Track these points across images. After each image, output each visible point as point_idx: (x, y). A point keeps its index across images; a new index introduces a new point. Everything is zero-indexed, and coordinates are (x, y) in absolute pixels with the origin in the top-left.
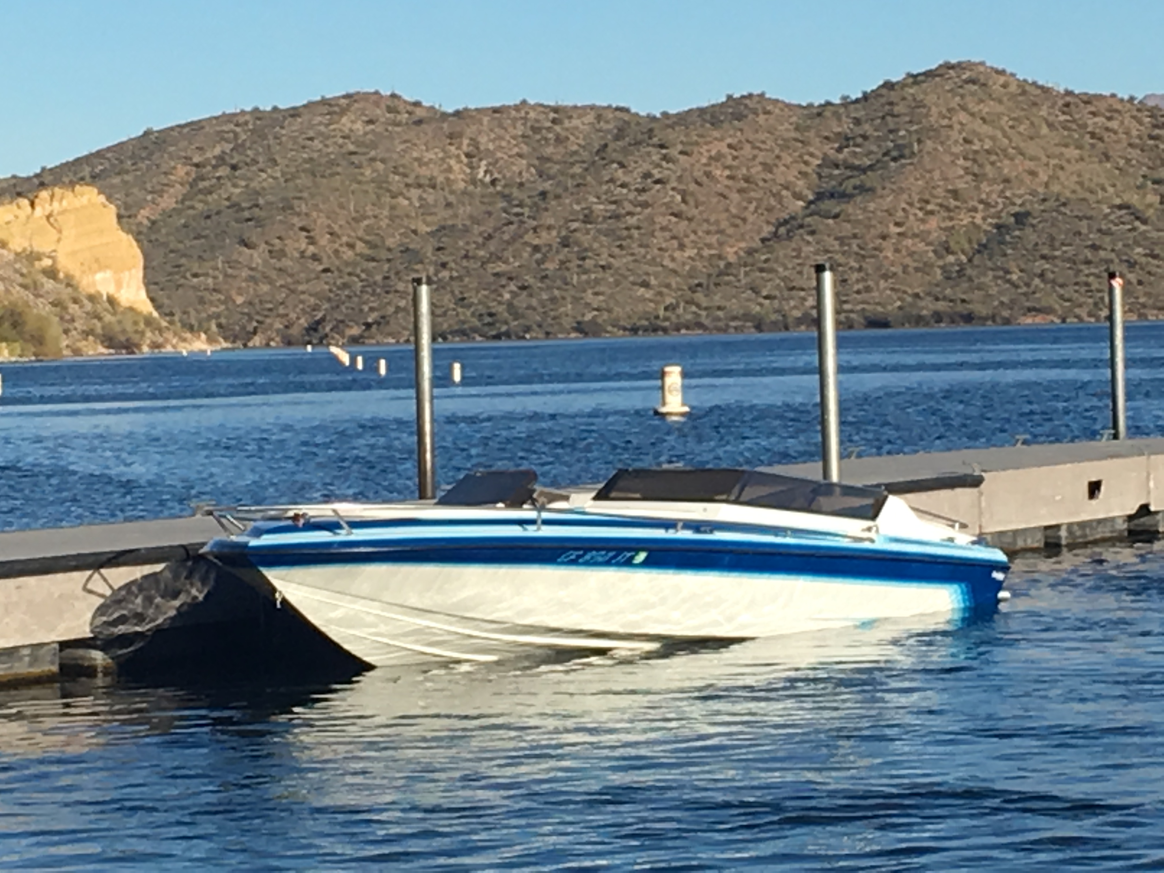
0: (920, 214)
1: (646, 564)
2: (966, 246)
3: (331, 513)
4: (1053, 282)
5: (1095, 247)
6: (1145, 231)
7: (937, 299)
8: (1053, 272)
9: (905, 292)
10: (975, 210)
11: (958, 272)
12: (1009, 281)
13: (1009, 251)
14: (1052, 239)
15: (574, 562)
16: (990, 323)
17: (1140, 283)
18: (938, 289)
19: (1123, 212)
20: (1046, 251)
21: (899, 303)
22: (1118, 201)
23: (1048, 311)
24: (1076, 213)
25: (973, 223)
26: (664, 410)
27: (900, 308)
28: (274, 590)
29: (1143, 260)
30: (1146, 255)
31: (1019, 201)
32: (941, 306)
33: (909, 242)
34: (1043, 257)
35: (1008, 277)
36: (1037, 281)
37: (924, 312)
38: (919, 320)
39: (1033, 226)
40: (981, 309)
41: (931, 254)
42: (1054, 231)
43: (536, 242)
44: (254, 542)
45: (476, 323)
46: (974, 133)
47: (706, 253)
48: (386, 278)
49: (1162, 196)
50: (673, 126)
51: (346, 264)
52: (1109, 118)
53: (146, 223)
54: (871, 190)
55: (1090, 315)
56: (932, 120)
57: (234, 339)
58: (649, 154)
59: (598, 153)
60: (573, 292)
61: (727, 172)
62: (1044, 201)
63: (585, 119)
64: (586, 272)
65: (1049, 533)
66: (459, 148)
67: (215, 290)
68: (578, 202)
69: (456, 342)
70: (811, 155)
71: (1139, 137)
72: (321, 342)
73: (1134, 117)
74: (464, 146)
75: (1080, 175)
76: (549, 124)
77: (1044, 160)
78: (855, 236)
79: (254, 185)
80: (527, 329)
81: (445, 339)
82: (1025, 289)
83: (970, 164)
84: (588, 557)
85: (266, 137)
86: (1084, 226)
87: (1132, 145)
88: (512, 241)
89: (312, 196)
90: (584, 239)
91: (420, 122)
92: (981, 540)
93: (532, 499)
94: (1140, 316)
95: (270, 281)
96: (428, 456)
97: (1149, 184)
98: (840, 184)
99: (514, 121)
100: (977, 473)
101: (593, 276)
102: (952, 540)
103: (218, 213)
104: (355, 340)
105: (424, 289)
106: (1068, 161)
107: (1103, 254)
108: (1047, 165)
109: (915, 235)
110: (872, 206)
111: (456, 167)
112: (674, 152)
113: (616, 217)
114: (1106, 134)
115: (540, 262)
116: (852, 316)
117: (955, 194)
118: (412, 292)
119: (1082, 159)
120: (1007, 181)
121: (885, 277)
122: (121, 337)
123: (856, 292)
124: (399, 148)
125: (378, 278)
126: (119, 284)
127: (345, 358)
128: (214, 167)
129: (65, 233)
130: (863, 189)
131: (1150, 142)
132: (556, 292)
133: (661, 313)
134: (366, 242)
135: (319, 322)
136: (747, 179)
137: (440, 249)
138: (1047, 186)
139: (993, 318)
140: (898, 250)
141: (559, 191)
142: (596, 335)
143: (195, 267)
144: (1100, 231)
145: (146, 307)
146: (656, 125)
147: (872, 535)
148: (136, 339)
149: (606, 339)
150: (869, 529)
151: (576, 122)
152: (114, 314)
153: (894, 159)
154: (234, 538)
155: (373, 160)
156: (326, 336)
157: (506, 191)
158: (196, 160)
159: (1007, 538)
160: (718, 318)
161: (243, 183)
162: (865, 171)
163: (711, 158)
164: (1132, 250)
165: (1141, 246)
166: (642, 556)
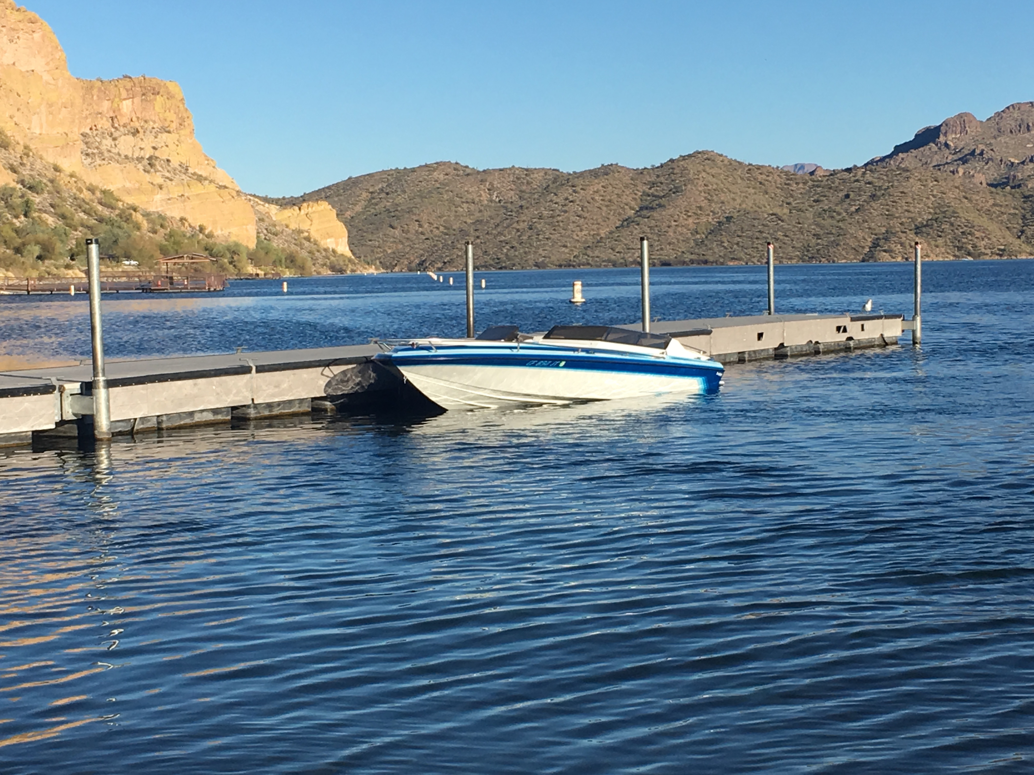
0: (685, 217)
1: (565, 366)
2: (705, 232)
3: (428, 343)
4: (742, 247)
5: (760, 232)
6: (783, 225)
7: (692, 254)
8: (742, 242)
9: (678, 251)
10: (708, 215)
11: (701, 242)
12: (723, 246)
13: (724, 233)
14: (742, 228)
15: (534, 365)
16: (715, 264)
17: (780, 247)
18: (692, 250)
19: (773, 217)
20: (740, 234)
21: (675, 256)
22: (771, 212)
23: (740, 259)
24: (753, 217)
25: (708, 221)
26: (573, 300)
27: (676, 258)
28: (403, 376)
30: (783, 236)
31: (728, 212)
32: (693, 257)
33: (679, 229)
34: (738, 236)
35: (723, 244)
36: (735, 246)
37: (687, 260)
38: (684, 263)
39: (734, 222)
40: (711, 259)
41: (689, 234)
42: (743, 225)
43: (518, 227)
44: (395, 355)
45: (492, 262)
46: (709, 182)
47: (592, 233)
48: (452, 242)
49: (790, 210)
50: (578, 178)
51: (435, 236)
52: (768, 176)
53: (349, 217)
54: (664, 206)
55: (758, 261)
56: (691, 176)
57: (387, 268)
58: (567, 189)
59: (545, 189)
60: (534, 249)
61: (601, 198)
62: (739, 211)
63: (540, 174)
64: (540, 241)
65: (740, 355)
66: (485, 186)
67: (379, 247)
68: (536, 210)
69: (483, 270)
70: (638, 190)
71: (781, 184)
72: (424, 270)
73: (778, 175)
74: (487, 185)
75: (754, 200)
76: (524, 176)
77: (739, 193)
78: (656, 226)
79: (396, 201)
80: (514, 265)
81: (478, 269)
82: (730, 250)
83: (707, 195)
84: (539, 363)
85: (401, 181)
86: (756, 223)
87: (777, 188)
88: (508, 227)
89: (421, 207)
90: (538, 226)
91: (468, 175)
92: (712, 358)
93: (516, 338)
94: (780, 262)
95: (403, 244)
96: (471, 319)
97: (785, 205)
98: (650, 203)
99: (509, 174)
100: (709, 329)
101: (542, 242)
102: (699, 358)
103: (380, 214)
104: (440, 269)
105: (470, 246)
106: (750, 194)
107: (764, 235)
108: (740, 196)
109: (683, 226)
110: (664, 213)
111: (483, 194)
112: (578, 189)
113: (552, 217)
114: (766, 183)
115: (519, 236)
116: (656, 261)
117: (700, 208)
118: (464, 248)
119: (755, 193)
120: (723, 203)
121: (670, 244)
122: (338, 267)
123: (657, 250)
124: (459, 186)
125: (450, 242)
126: (337, 244)
127: (435, 277)
128: (379, 193)
129: (314, 221)
130: (660, 206)
131: (785, 186)
132: (527, 249)
133: (572, 258)
134: (444, 226)
135: (424, 261)
136: (610, 201)
137: (476, 230)
138: (740, 205)
139: (716, 262)
140: (675, 232)
141: (528, 205)
142: (544, 268)
143: (370, 237)
144: (763, 225)
145: (349, 254)
146: (570, 177)
147: (664, 356)
148: (344, 268)
149: (548, 270)
150: (663, 353)
151: (536, 175)
152: (335, 257)
153: (674, 193)
154: (386, 353)
155: (447, 191)
156: (427, 267)
157: (505, 205)
158: (371, 190)
159: (722, 357)
160: (596, 261)
161: (391, 201)
162: (661, 198)
163: (594, 192)
164: (777, 233)
165: (781, 231)
166: (563, 364)
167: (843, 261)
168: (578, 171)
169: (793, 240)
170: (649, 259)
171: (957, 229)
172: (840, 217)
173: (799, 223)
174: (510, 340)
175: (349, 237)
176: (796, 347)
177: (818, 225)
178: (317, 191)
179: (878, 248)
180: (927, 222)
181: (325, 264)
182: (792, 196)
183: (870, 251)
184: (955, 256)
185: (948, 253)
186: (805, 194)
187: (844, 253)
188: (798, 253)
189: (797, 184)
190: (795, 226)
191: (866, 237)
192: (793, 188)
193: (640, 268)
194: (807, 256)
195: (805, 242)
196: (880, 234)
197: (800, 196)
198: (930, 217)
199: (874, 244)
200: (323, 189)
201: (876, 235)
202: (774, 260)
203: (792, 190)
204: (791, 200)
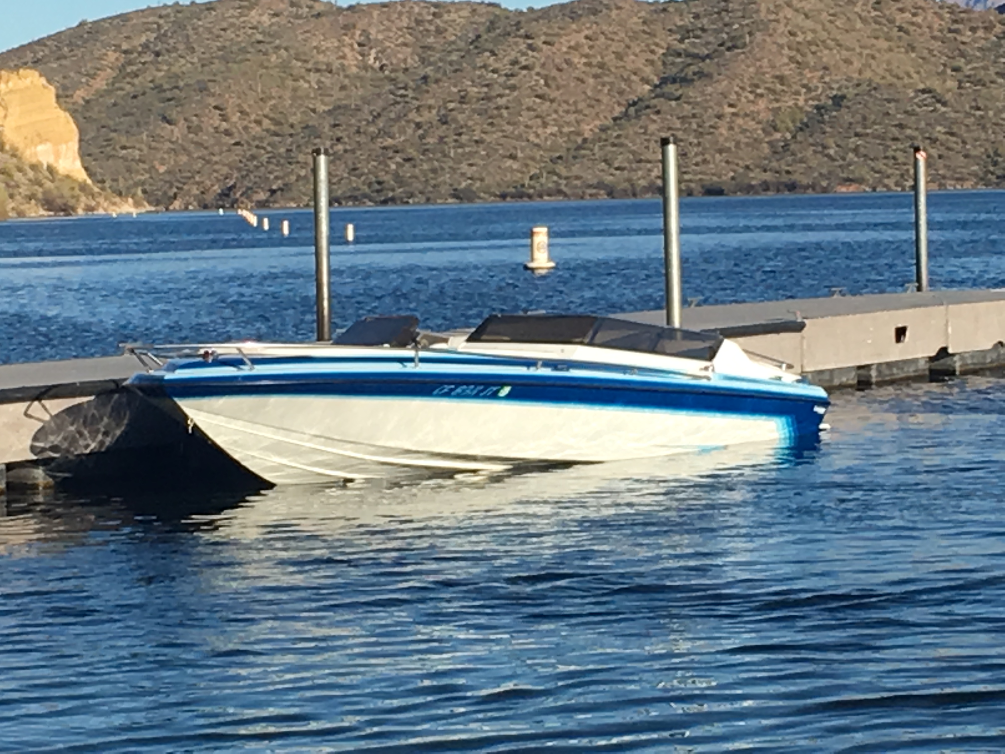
0: (751, 97)
1: (510, 397)
2: (791, 125)
3: (236, 352)
4: (865, 156)
5: (901, 126)
6: (945, 113)
7: (765, 171)
8: (865, 147)
9: (737, 165)
10: (798, 93)
11: (783, 147)
12: (828, 156)
13: (828, 129)
14: (865, 118)
15: (448, 395)
16: (810, 191)
17: (940, 157)
18: (766, 162)
19: (926, 95)
20: (859, 130)
21: (732, 174)
22: (921, 86)
23: (860, 181)
24: (886, 96)
25: (796, 105)
26: (531, 265)
27: (733, 178)
28: (186, 417)
29: (943, 137)
30: (946, 133)
31: (835, 86)
32: (768, 176)
33: (740, 121)
34: (857, 135)
35: (826, 152)
36: (851, 155)
37: (754, 182)
38: (749, 189)
39: (848, 107)
40: (805, 181)
41: (760, 132)
42: (867, 113)
43: (418, 119)
44: (169, 376)
45: (366, 189)
46: (797, 26)
47: (566, 130)
48: (289, 151)
49: (960, 82)
50: (536, 20)
51: (254, 138)
52: (914, 15)
53: (82, 102)
54: (709, 76)
55: (897, 184)
56: (763, 15)
57: (157, 203)
58: (516, 44)
59: (471, 43)
60: (451, 163)
61: (584, 60)
62: (858, 85)
63: (462, 13)
64: (462, 146)
65: (862, 372)
66: (352, 38)
67: (140, 161)
68: (455, 86)
69: (349, 207)
70: (657, 45)
71: (941, 31)
72: (232, 206)
73: (935, 13)
74: (357, 37)
75: (889, 63)
76: (430, 17)
77: (858, 50)
78: (694, 116)
79: (175, 69)
80: (412, 195)
81: (340, 204)
82: (841, 162)
83: (793, 53)
84: (459, 390)
85: (184, 28)
86: (892, 108)
87: (934, 38)
88: (398, 118)
89: (225, 79)
90: (460, 117)
91: (319, 15)
92: (804, 379)
93: (414, 340)
94: (940, 185)
95: (189, 154)
96: (326, 304)
97: (949, 71)
98: (682, 70)
99: (400, 14)
100: (799, 320)
101: (467, 150)
102: (779, 378)
103: (144, 94)
104: (262, 205)
105: (322, 159)
106: (879, 51)
107: (908, 132)
108: (861, 54)
109: (746, 115)
110: (709, 89)
111: (349, 54)
112: (538, 42)
113: (487, 98)
114: (912, 28)
115: (422, 137)
116: (693, 185)
117: (781, 79)
118: (310, 160)
119: (890, 50)
120: (826, 68)
121: (720, 151)
122: (59, 201)
123: (697, 164)
124: (300, 37)
125: (282, 150)
126: (57, 155)
127: (253, 220)
128: (140, 54)
129: (10, 110)
130: (701, 74)
131: (950, 35)
132: (436, 164)
133: (527, 182)
134: (271, 119)
135: (230, 189)
136: (601, 66)
137: (335, 125)
138: (860, 73)
139: (813, 187)
140: (731, 128)
141: (439, 76)
142: (470, 200)
143: (124, 140)
144: (906, 112)
145: (82, 175)
146: (523, 19)
147: (709, 373)
148: (72, 202)
149: (478, 204)
150: (706, 369)
151: (453, 16)
152: (52, 181)
153: (729, 49)
154: (152, 372)
155: (278, 48)
156: (236, 201)
157: (393, 75)
158: (125, 46)
159: (826, 377)
160: (576, 187)
161: (165, 68)
162: (703, 59)
163: (570, 47)
164: (934, 128)
165: (941, 125)
166: (506, 390)
168: (537, 7)
169: (964, 142)
170: (680, 181)
173: (978, 109)
174: (402, 345)
175: (81, 140)
176: (974, 354)
178: (17, 49)
181: (30, 197)
182: (963, 55)
186: (989, 50)
188: (975, 168)
189: (973, 30)
190: (968, 115)
192: (964, 39)
193: (660, 200)
194: (992, 173)
195: (988, 145)
197: (978, 54)
200: (30, 44)
202: (927, 182)
203: (963, 43)
204: (961, 62)
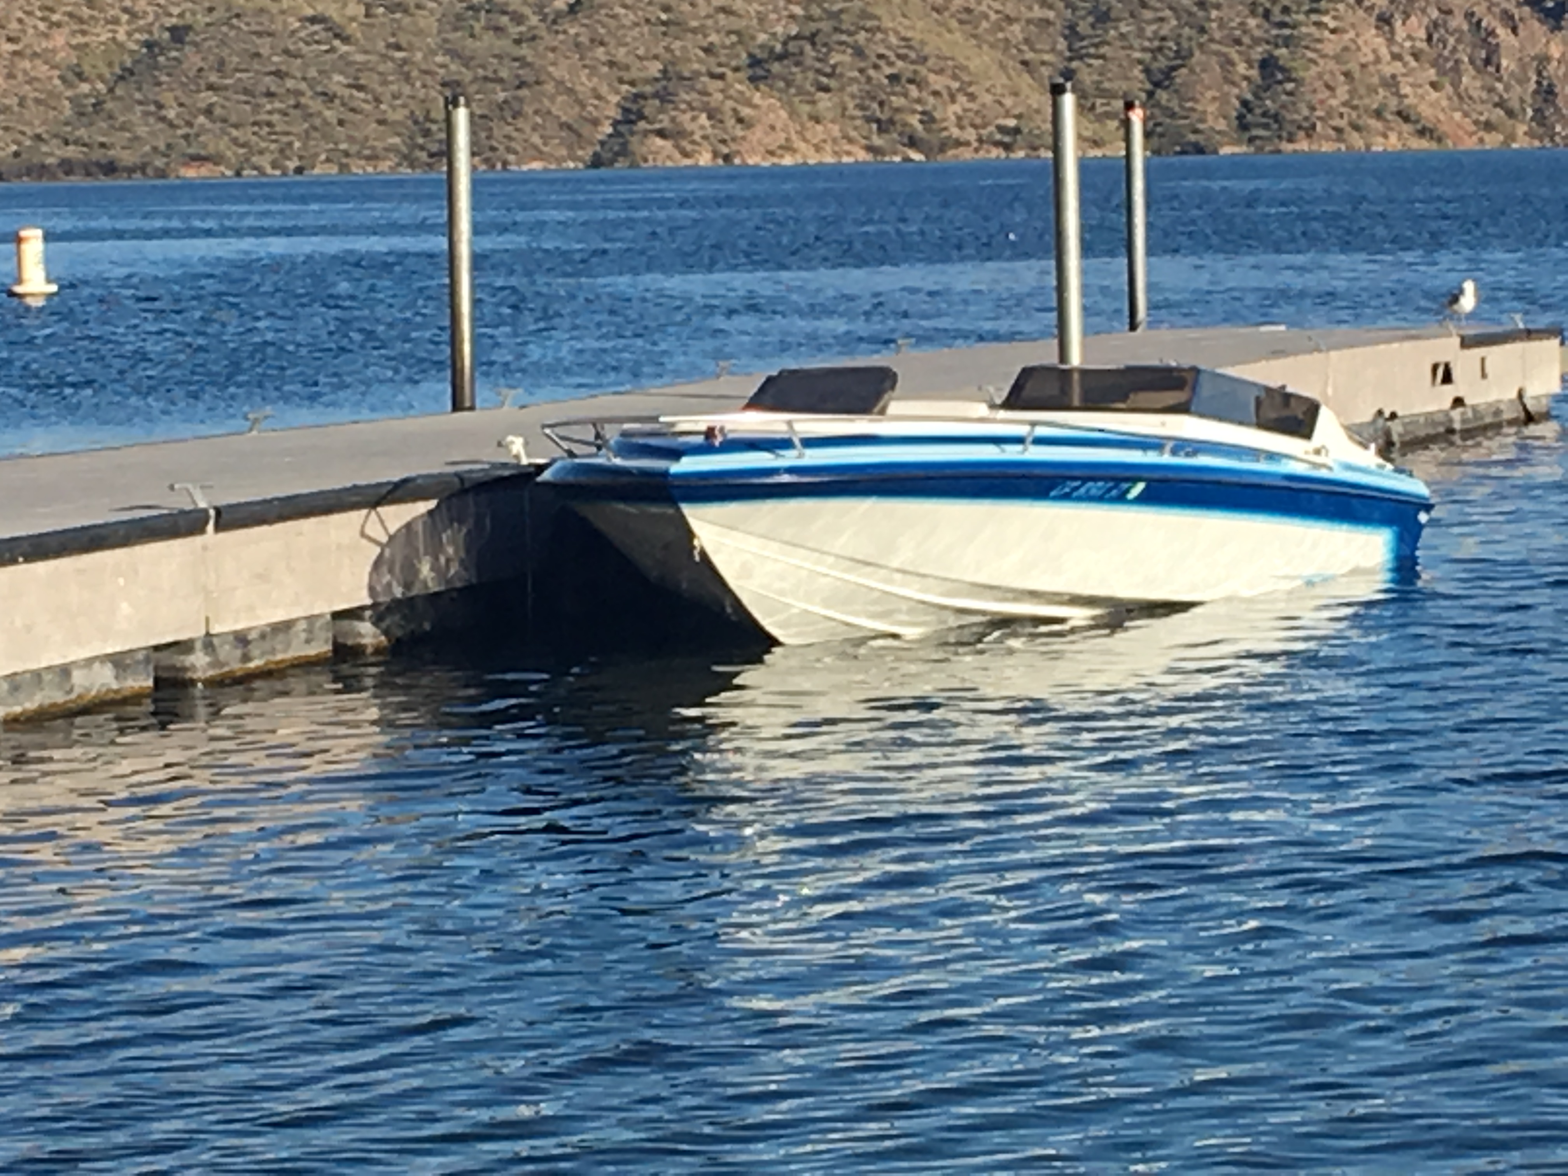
0: (42, 26)
1: (1144, 499)
2: (106, 72)
4: (224, 121)
5: (279, 74)
6: (347, 53)
7: (67, 143)
8: (223, 107)
9: (23, 133)
10: (116, 21)
11: (94, 105)
12: (163, 119)
13: (164, 78)
14: (222, 63)
16: (138, 175)
17: (341, 123)
18: (69, 129)
19: (316, 27)
20: (213, 78)
21: (14, 148)
22: (309, 12)
23: (215, 159)
24: (255, 28)
25: (114, 39)
26: (18, 289)
27: (16, 154)
28: (690, 534)
29: (347, 92)
30: (349, 86)
31: (176, 11)
32: (71, 152)
33: (26, 64)
34: (211, 87)
35: (164, 112)
36: (201, 119)
37: (50, 161)
38: (42, 171)
39: (195, 44)
40: (127, 158)
41: (57, 82)
42: (225, 53)
49: (368, 6)
55: (274, 165)
62: (211, 11)
82: (185, 130)
84: (1084, 489)
86: (264, 46)
107: (290, 83)
109: (35, 55)
139: (143, 169)
140: (11, 76)
144: (286, 52)
164: (330, 78)
165: (341, 73)
166: (1138, 489)
167: (537, 165)
169: (378, 100)
171: (876, 67)
172: (523, 29)
173: (398, 47)
177: (454, 54)
179: (642, 125)
180: (785, 44)
183: (617, 134)
184: (870, 149)
185: (851, 141)
187: (536, 139)
188: (397, 140)
190: (384, 57)
191: (604, 90)
194: (422, 148)
195: (413, 105)
196: (647, 81)
198: (794, 30)
199: (626, 110)
201: (632, 83)
